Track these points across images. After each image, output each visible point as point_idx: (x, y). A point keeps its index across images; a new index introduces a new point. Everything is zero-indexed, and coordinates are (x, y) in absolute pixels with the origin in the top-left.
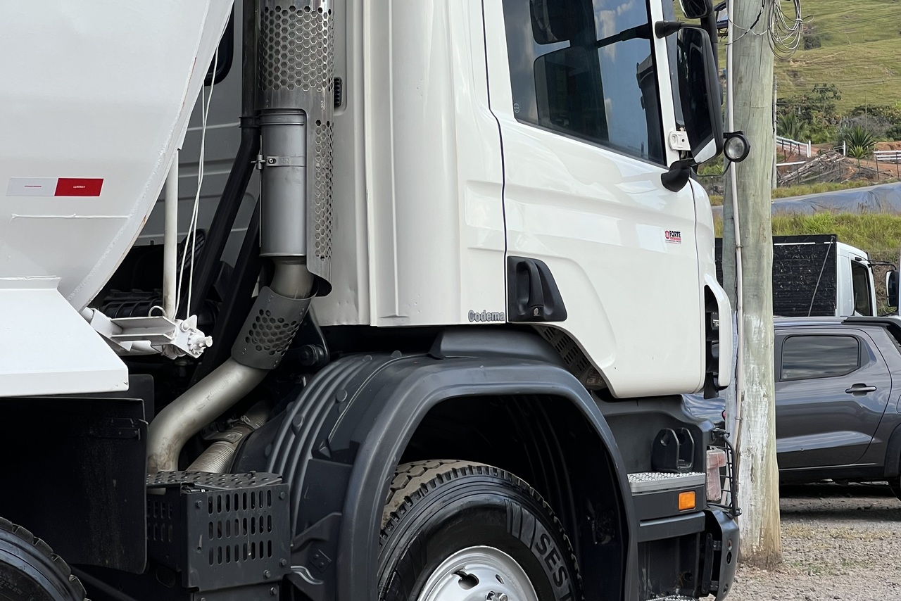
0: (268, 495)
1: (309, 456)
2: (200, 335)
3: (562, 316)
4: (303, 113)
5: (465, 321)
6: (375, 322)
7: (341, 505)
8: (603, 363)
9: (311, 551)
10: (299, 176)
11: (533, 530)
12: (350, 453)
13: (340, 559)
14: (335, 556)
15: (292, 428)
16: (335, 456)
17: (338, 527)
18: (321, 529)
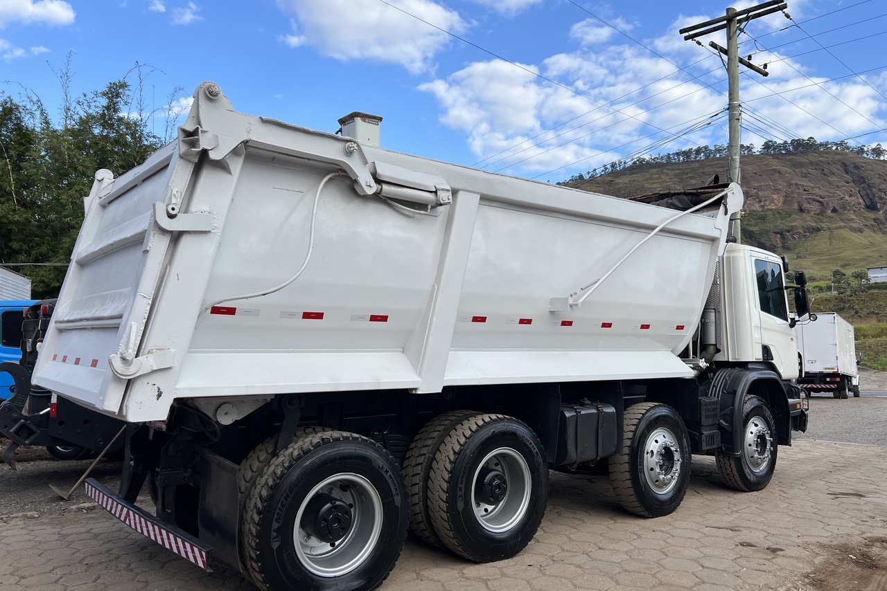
0: (714, 403)
1: (721, 393)
2: (705, 363)
3: (773, 359)
4: (714, 309)
5: (755, 360)
6: (730, 360)
7: (733, 405)
8: (781, 371)
9: (724, 417)
10: (714, 324)
11: (768, 413)
12: (734, 392)
13: (734, 419)
14: (732, 418)
15: (714, 386)
16: (728, 393)
17: (733, 410)
18: (727, 411)
